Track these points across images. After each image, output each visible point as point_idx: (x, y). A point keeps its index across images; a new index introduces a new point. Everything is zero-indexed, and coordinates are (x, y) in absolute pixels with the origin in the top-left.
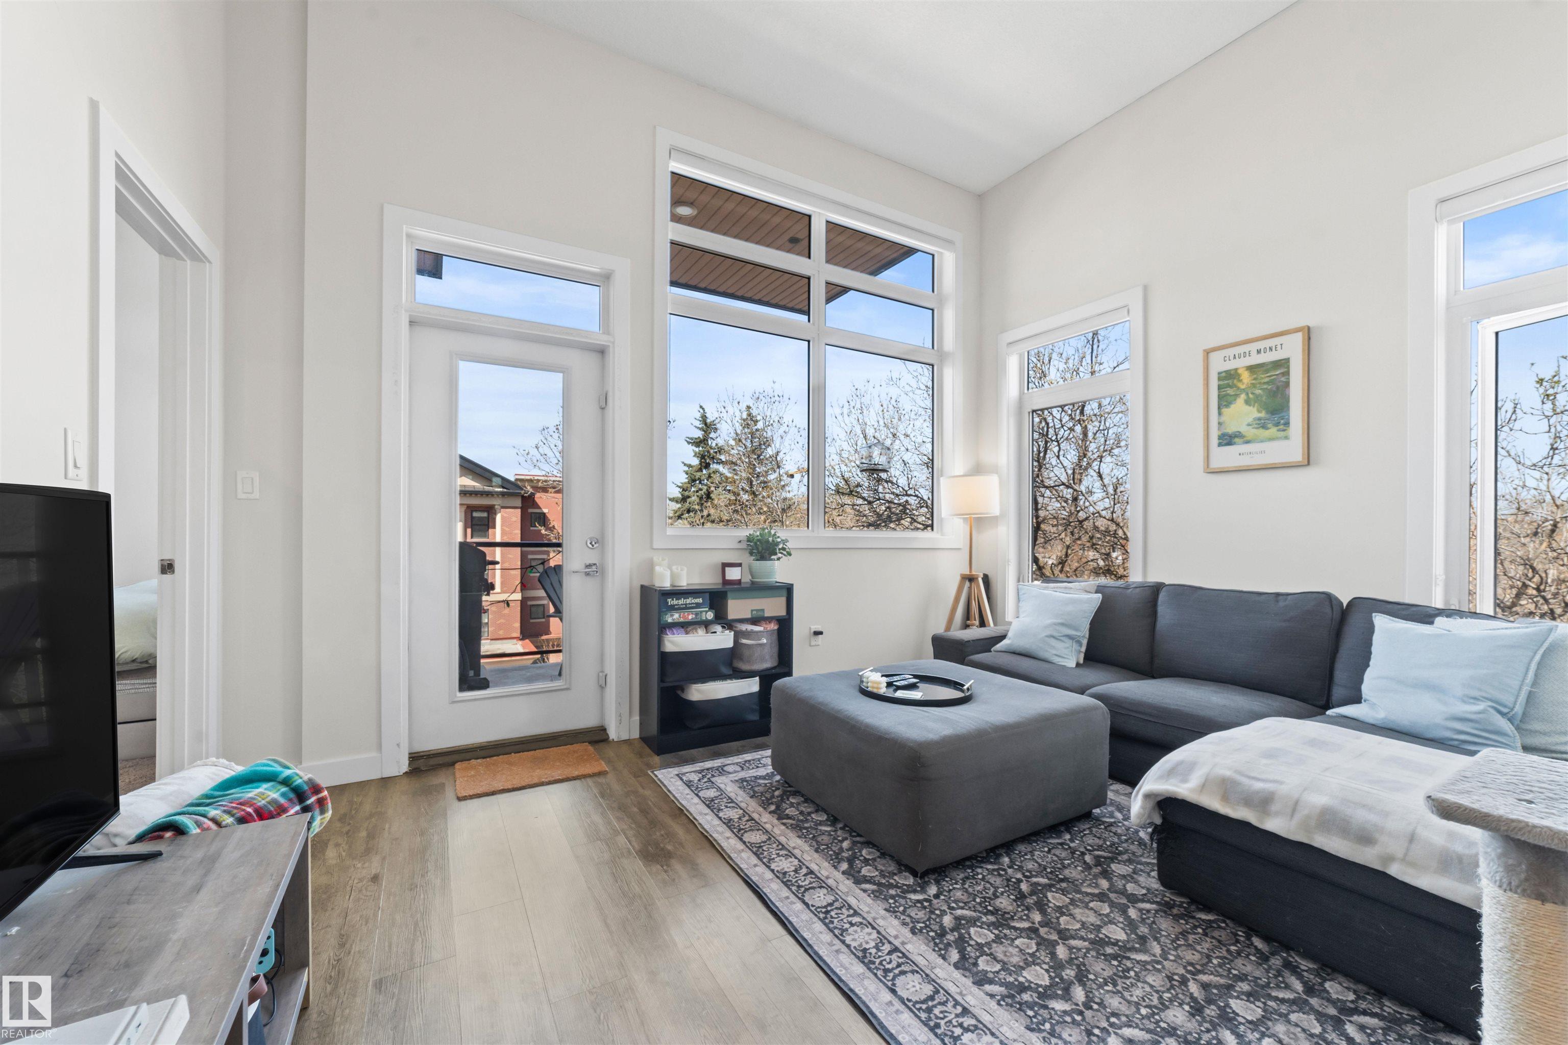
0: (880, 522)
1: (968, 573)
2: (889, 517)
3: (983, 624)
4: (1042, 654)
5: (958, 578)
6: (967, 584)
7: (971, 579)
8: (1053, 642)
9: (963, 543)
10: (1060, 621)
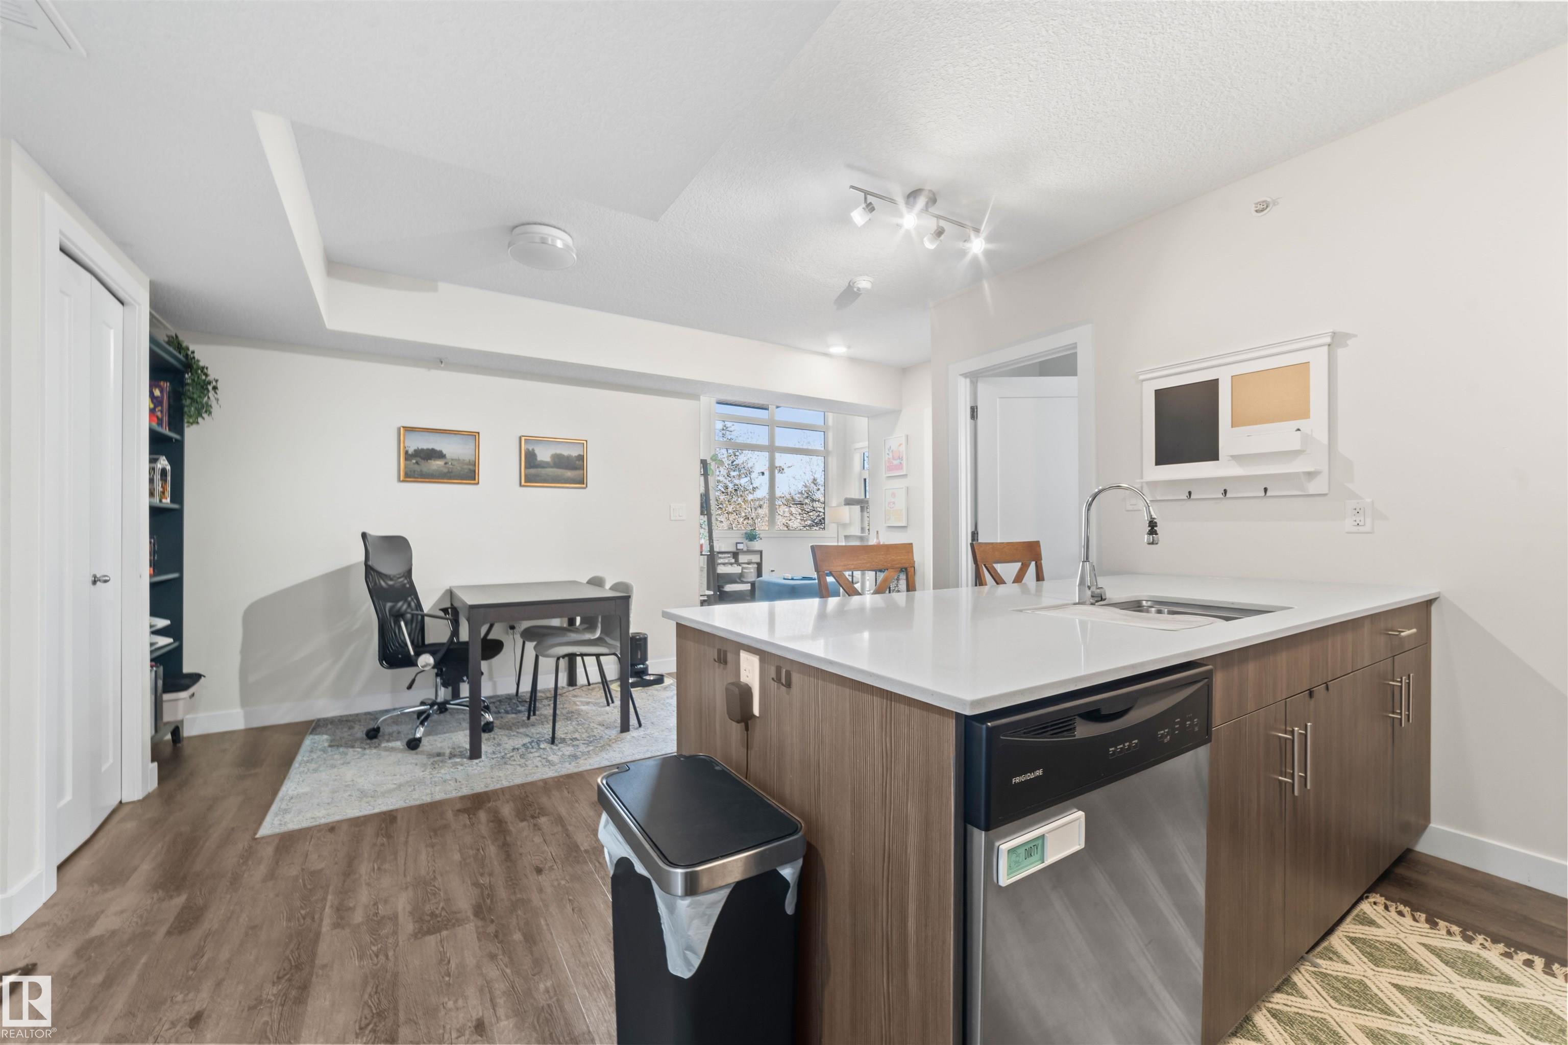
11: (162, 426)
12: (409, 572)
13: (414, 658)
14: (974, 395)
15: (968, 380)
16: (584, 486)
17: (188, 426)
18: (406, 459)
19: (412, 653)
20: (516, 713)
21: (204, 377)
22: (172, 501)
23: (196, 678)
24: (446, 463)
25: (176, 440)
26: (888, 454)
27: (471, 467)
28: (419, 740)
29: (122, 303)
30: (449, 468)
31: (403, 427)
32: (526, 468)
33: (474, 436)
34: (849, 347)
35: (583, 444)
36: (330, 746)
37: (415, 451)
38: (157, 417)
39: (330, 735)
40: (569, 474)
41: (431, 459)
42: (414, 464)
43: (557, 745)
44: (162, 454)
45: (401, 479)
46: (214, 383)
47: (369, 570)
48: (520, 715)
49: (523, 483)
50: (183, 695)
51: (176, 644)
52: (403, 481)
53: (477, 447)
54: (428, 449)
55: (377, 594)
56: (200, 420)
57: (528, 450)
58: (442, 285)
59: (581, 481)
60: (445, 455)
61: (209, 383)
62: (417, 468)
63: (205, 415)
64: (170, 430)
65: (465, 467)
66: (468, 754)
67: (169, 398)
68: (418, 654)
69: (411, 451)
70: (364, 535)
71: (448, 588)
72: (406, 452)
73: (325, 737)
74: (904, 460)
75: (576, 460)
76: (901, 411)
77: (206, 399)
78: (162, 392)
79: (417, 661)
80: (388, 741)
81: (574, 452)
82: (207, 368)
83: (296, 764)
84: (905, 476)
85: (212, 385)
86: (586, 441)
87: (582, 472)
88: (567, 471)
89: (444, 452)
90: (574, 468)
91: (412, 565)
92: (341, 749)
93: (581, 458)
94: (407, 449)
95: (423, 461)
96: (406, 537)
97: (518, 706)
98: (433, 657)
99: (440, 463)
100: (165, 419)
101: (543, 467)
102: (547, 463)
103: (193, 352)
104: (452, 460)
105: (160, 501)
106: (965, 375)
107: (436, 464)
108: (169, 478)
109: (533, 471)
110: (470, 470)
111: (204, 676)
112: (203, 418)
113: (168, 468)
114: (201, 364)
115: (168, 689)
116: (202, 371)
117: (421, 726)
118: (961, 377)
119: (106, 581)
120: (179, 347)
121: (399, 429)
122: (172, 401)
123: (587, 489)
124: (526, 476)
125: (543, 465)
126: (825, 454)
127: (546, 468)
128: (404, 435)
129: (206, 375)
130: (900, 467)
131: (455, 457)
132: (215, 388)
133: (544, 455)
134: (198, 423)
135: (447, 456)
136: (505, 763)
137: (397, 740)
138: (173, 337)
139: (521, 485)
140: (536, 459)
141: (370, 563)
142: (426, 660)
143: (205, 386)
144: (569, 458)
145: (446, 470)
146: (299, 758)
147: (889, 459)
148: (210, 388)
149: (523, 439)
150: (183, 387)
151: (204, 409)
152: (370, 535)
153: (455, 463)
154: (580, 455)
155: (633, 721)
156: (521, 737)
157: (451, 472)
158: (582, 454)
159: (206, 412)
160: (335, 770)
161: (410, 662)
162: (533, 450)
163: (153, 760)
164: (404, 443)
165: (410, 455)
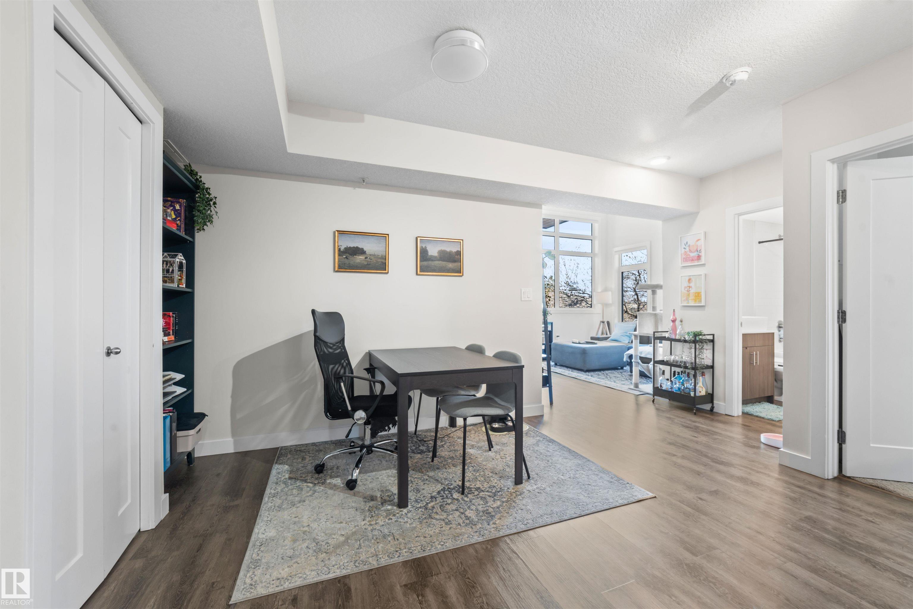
0: (573, 304)
1: (602, 320)
2: (577, 302)
3: (607, 335)
4: (619, 340)
5: (599, 322)
6: (602, 323)
7: (603, 322)
8: (622, 337)
9: (601, 312)
10: (625, 332)
11: (180, 231)
12: (343, 340)
13: (351, 412)
14: (841, 179)
15: (835, 166)
16: (461, 274)
17: (198, 232)
18: (339, 255)
19: (350, 408)
20: (420, 453)
21: (208, 196)
22: (187, 286)
23: (202, 416)
24: (366, 258)
25: (190, 241)
26: (685, 248)
27: (383, 261)
28: (355, 481)
29: (141, 122)
30: (368, 261)
31: (337, 231)
32: (421, 261)
33: (385, 237)
34: (669, 158)
35: (460, 242)
36: (290, 478)
37: (345, 248)
38: (177, 224)
39: (289, 466)
40: (451, 265)
41: (355, 255)
42: (344, 258)
43: (467, 496)
44: (180, 253)
45: (336, 270)
46: (214, 200)
47: (318, 340)
48: (424, 455)
49: (419, 273)
50: (192, 432)
51: (190, 391)
52: (337, 271)
53: (387, 246)
54: (354, 247)
55: (323, 359)
56: (205, 227)
57: (422, 247)
58: (367, 117)
59: (459, 271)
60: (365, 251)
61: (211, 200)
62: (347, 261)
63: (208, 224)
64: (185, 234)
65: (379, 260)
66: (396, 500)
67: (185, 211)
68: (355, 410)
69: (342, 249)
70: (313, 312)
71: (368, 351)
72: (339, 250)
73: (286, 467)
74: (703, 251)
75: (456, 255)
76: (697, 213)
77: (209, 212)
78: (180, 206)
79: (353, 415)
80: (331, 477)
81: (453, 249)
82: (210, 189)
83: (265, 499)
84: (704, 265)
85: (213, 201)
86: (462, 240)
87: (459, 264)
88: (449, 263)
89: (365, 249)
90: (454, 261)
91: (344, 335)
92: (298, 483)
93: (459, 253)
94: (340, 247)
95: (350, 256)
96: (340, 313)
97: (420, 446)
98: (365, 412)
99: (362, 257)
100: (183, 226)
101: (432, 260)
102: (435, 257)
103: (201, 177)
104: (370, 255)
105: (178, 286)
106: (833, 161)
107: (360, 258)
108: (185, 269)
109: (425, 263)
110: (382, 262)
111: (207, 416)
112: (207, 226)
113: (184, 262)
114: (206, 186)
115: (180, 428)
116: (206, 191)
117: (356, 468)
118: (829, 162)
119: (117, 353)
120: (192, 173)
121: (334, 233)
122: (187, 214)
123: (463, 277)
124: (421, 267)
125: (432, 259)
126: (592, 255)
127: (435, 261)
128: (338, 237)
129: (209, 194)
130: (699, 257)
131: (372, 253)
132: (215, 203)
133: (433, 251)
134: (204, 229)
135: (366, 252)
136: (430, 517)
137: (337, 477)
138: (187, 166)
139: (417, 274)
140: (428, 254)
141: (318, 334)
142: (360, 414)
143: (209, 202)
144: (450, 253)
145: (366, 263)
146: (268, 491)
147: (686, 252)
148: (212, 203)
149: (419, 238)
150: (194, 203)
151: (208, 219)
152: (317, 311)
153: (372, 257)
154: (458, 251)
155: (525, 475)
156: (434, 483)
157: (369, 265)
158: (460, 250)
159: (209, 221)
160: (294, 509)
161: (348, 415)
162: (425, 247)
163: (165, 492)
164: (338, 242)
165: (342, 251)
